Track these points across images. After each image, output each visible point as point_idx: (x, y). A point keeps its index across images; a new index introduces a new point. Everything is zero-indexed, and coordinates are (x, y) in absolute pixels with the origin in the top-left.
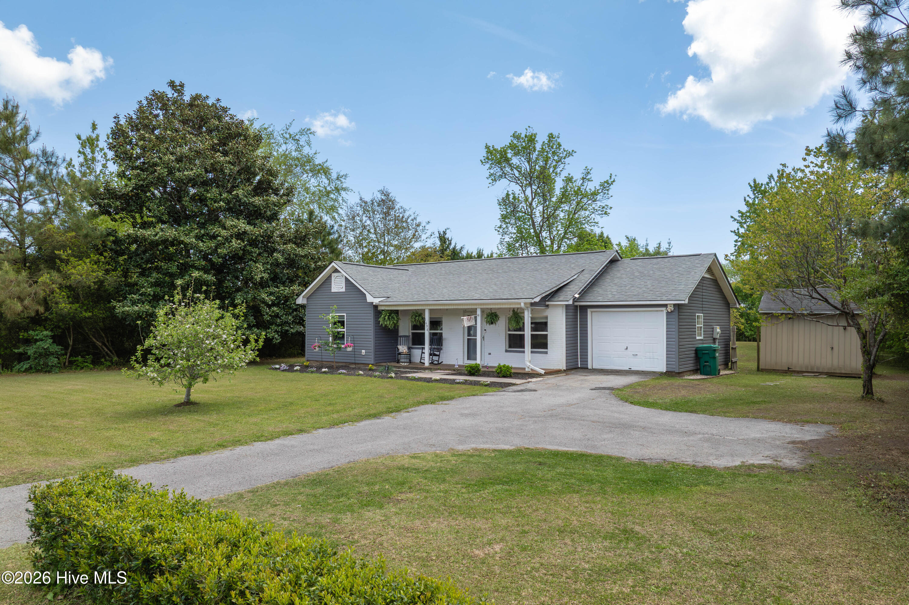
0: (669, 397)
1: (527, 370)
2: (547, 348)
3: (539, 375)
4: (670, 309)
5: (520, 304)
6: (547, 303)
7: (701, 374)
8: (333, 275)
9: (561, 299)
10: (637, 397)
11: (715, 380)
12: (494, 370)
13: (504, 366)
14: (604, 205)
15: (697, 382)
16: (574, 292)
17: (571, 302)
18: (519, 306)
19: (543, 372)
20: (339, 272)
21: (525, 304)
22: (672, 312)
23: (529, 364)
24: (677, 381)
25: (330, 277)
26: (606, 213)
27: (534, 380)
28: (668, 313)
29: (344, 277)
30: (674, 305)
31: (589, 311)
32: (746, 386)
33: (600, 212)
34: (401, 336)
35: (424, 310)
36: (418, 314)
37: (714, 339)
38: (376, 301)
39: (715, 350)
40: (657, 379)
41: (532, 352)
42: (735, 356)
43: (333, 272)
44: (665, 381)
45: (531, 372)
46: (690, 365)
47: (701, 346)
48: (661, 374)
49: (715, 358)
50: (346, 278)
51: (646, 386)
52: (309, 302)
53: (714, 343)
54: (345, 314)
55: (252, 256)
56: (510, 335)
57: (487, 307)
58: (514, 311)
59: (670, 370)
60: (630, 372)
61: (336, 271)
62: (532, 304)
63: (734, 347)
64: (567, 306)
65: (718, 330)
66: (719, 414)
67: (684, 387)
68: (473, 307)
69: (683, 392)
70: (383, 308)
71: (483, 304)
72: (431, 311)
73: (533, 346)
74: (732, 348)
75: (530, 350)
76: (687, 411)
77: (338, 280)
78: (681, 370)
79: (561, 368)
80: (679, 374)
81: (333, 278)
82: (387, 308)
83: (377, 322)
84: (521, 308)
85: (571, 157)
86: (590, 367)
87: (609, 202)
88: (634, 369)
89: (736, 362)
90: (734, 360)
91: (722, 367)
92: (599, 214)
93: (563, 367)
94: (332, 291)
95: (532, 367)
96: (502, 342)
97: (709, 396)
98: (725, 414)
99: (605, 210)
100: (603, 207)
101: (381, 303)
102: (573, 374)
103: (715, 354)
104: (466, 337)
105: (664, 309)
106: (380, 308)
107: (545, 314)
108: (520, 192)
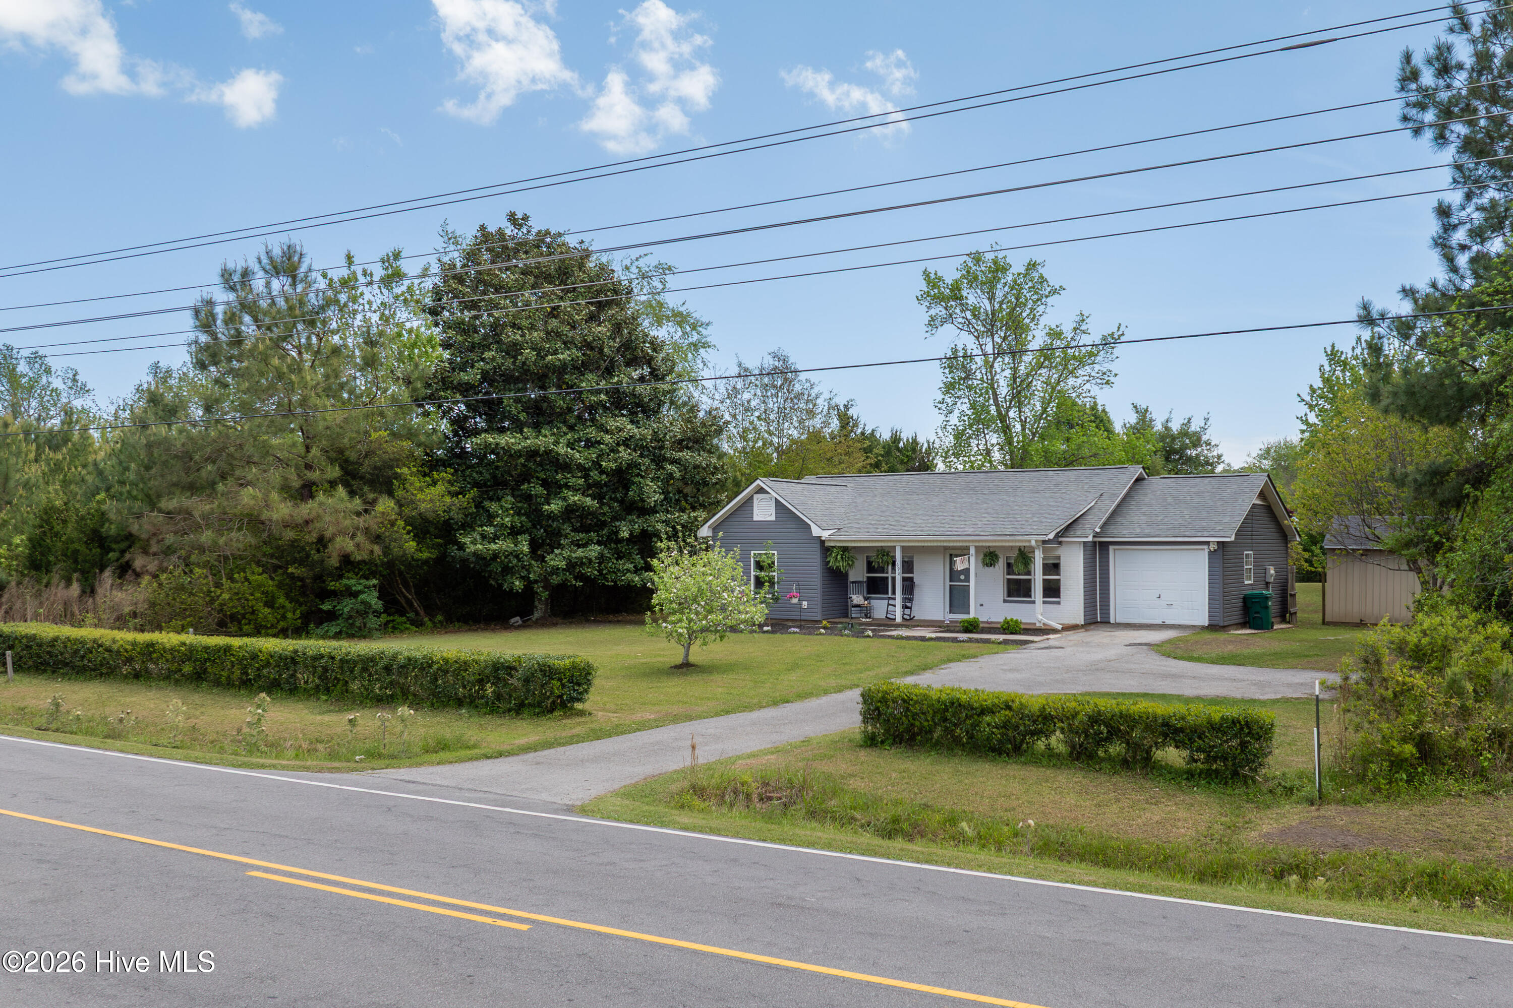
0: (1215, 652)
1: (1038, 625)
2: (1059, 597)
3: (1054, 631)
4: (1213, 547)
5: (1030, 541)
6: (1061, 539)
7: (1250, 628)
8: (756, 496)
9: (1078, 534)
10: (1179, 652)
11: (1268, 634)
12: (999, 626)
13: (1012, 620)
14: (1105, 370)
15: (1245, 637)
16: (1095, 523)
17: (1090, 539)
18: (1027, 544)
19: (1059, 627)
20: (768, 493)
21: (1036, 541)
22: (1215, 551)
23: (1040, 617)
24: (1222, 636)
25: (751, 498)
26: (1107, 383)
27: (1051, 636)
28: (1210, 553)
29: (774, 501)
30: (1218, 542)
31: (1111, 548)
32: (1301, 641)
33: (1099, 381)
34: (853, 583)
35: (895, 547)
36: (886, 553)
37: (1267, 584)
38: (825, 535)
39: (1267, 598)
40: (1199, 633)
41: (1044, 602)
42: (1294, 605)
43: (757, 493)
44: (1208, 636)
45: (1043, 627)
46: (1237, 617)
47: (1250, 592)
48: (1203, 628)
49: (1267, 607)
50: (777, 501)
51: (1187, 641)
53: (1267, 588)
54: (775, 552)
55: (640, 469)
56: (1008, 580)
57: (984, 544)
58: (1020, 550)
59: (1213, 623)
60: (1163, 626)
61: (761, 490)
62: (1044, 542)
63: (1293, 593)
64: (1084, 543)
65: (1272, 572)
66: (1268, 666)
67: (1231, 641)
68: (965, 544)
69: (1230, 647)
70: (832, 544)
71: (979, 541)
72: (903, 548)
73: (1046, 595)
74: (1291, 595)
75: (1042, 599)
76: (1234, 664)
77: (763, 504)
78: (1226, 624)
79: (1078, 623)
80: (1224, 628)
81: (757, 502)
82: (838, 544)
84: (1031, 547)
85: (1056, 296)
86: (1112, 621)
87: (1114, 367)
88: (1167, 622)
89: (1295, 613)
90: (1292, 610)
91: (1278, 619)
92: (1096, 384)
93: (1081, 621)
94: (755, 520)
95: (1046, 621)
96: (1000, 590)
97: (1259, 650)
98: (1273, 666)
99: (1105, 377)
100: (1104, 374)
101: (833, 538)
102: (1093, 629)
103: (1267, 603)
104: (948, 583)
105: (1205, 547)
106: (827, 544)
107: (1057, 553)
108: (974, 347)
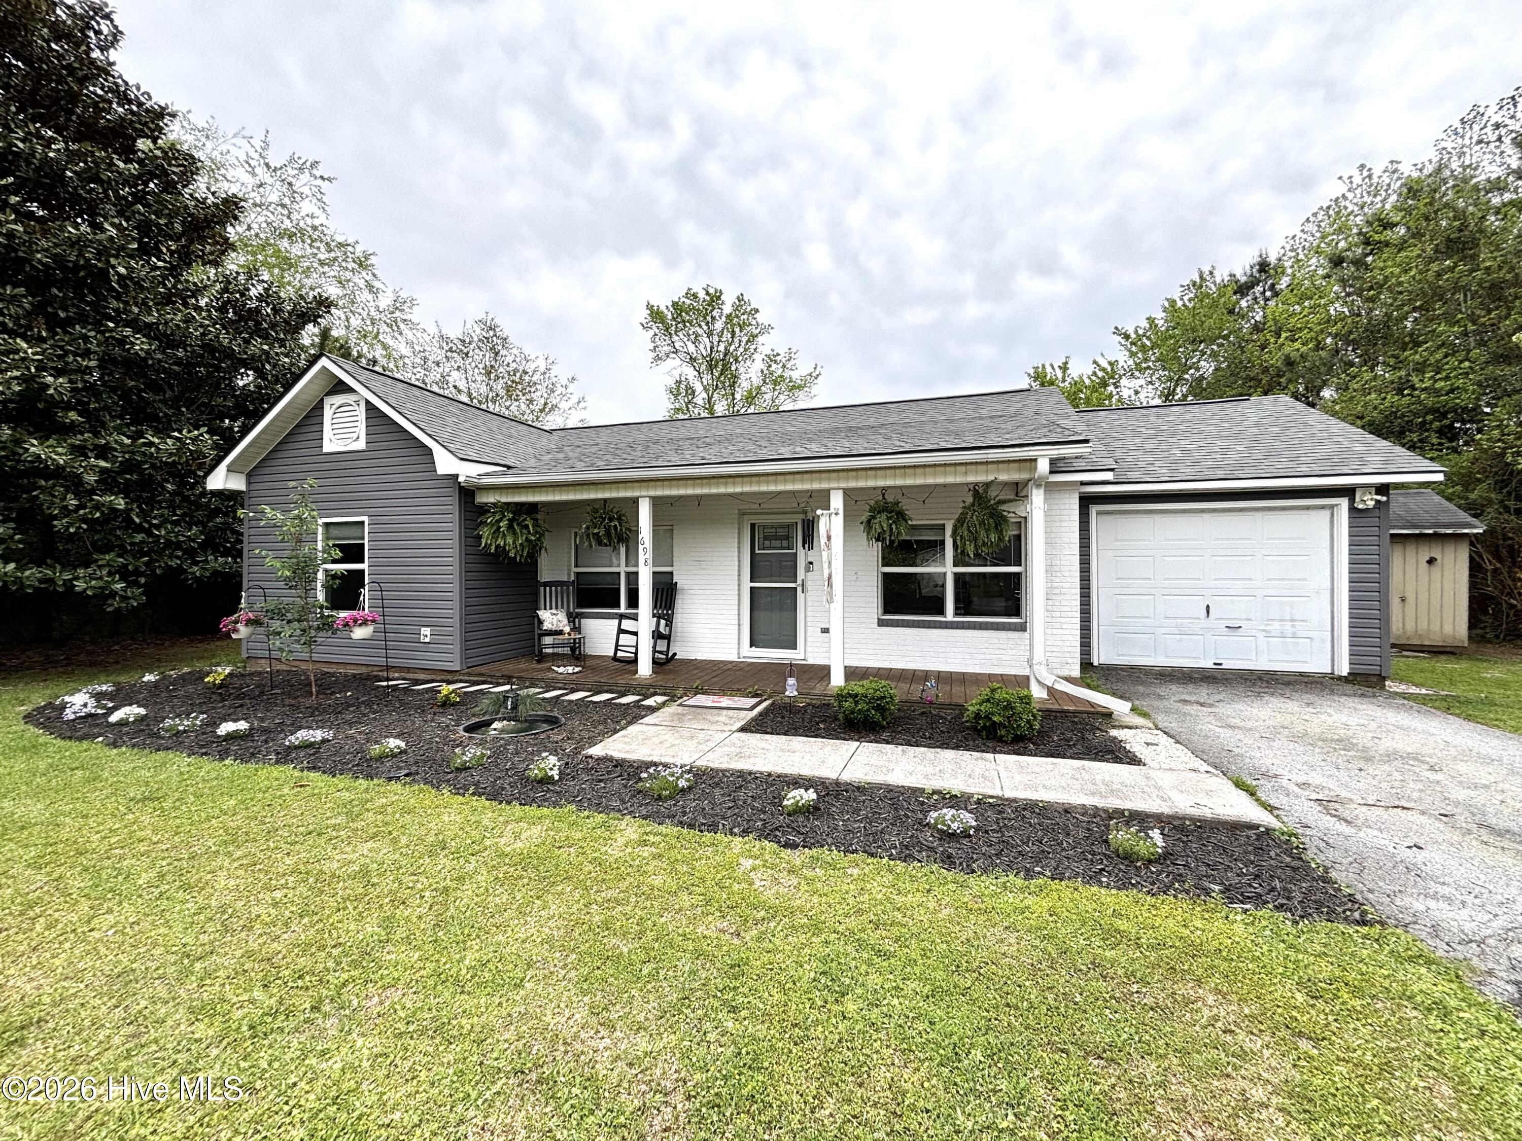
2: (1020, 615)
4: (1370, 498)
8: (326, 398)
20: (351, 390)
25: (319, 408)
28: (1355, 513)
29: (363, 404)
30: (1378, 488)
31: (1093, 510)
34: (545, 584)
38: (467, 472)
43: (331, 393)
50: (370, 406)
52: (253, 487)
54: (365, 519)
56: (885, 575)
59: (1364, 668)
60: (1217, 676)
61: (340, 387)
68: (815, 485)
70: (490, 498)
72: (656, 502)
73: (971, 608)
77: (343, 414)
79: (1073, 673)
81: (328, 412)
82: (505, 498)
83: (470, 538)
86: (1096, 664)
88: (1228, 666)
93: (1077, 668)
94: (327, 447)
96: (868, 599)
101: (487, 482)
104: (747, 585)
105: (1340, 500)
106: (482, 496)
